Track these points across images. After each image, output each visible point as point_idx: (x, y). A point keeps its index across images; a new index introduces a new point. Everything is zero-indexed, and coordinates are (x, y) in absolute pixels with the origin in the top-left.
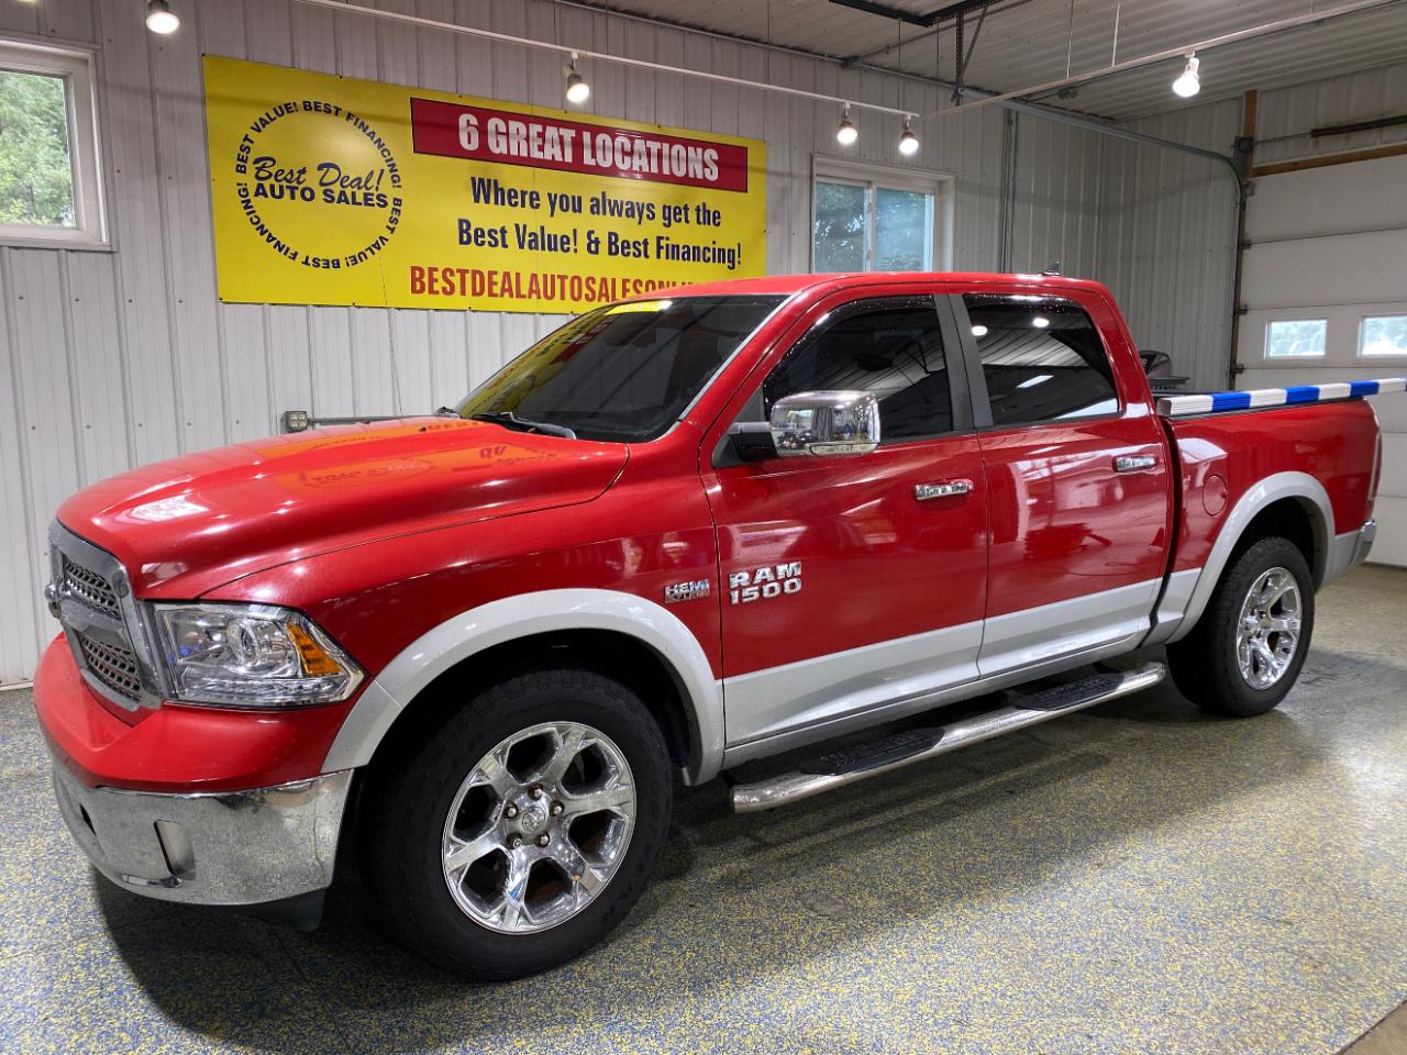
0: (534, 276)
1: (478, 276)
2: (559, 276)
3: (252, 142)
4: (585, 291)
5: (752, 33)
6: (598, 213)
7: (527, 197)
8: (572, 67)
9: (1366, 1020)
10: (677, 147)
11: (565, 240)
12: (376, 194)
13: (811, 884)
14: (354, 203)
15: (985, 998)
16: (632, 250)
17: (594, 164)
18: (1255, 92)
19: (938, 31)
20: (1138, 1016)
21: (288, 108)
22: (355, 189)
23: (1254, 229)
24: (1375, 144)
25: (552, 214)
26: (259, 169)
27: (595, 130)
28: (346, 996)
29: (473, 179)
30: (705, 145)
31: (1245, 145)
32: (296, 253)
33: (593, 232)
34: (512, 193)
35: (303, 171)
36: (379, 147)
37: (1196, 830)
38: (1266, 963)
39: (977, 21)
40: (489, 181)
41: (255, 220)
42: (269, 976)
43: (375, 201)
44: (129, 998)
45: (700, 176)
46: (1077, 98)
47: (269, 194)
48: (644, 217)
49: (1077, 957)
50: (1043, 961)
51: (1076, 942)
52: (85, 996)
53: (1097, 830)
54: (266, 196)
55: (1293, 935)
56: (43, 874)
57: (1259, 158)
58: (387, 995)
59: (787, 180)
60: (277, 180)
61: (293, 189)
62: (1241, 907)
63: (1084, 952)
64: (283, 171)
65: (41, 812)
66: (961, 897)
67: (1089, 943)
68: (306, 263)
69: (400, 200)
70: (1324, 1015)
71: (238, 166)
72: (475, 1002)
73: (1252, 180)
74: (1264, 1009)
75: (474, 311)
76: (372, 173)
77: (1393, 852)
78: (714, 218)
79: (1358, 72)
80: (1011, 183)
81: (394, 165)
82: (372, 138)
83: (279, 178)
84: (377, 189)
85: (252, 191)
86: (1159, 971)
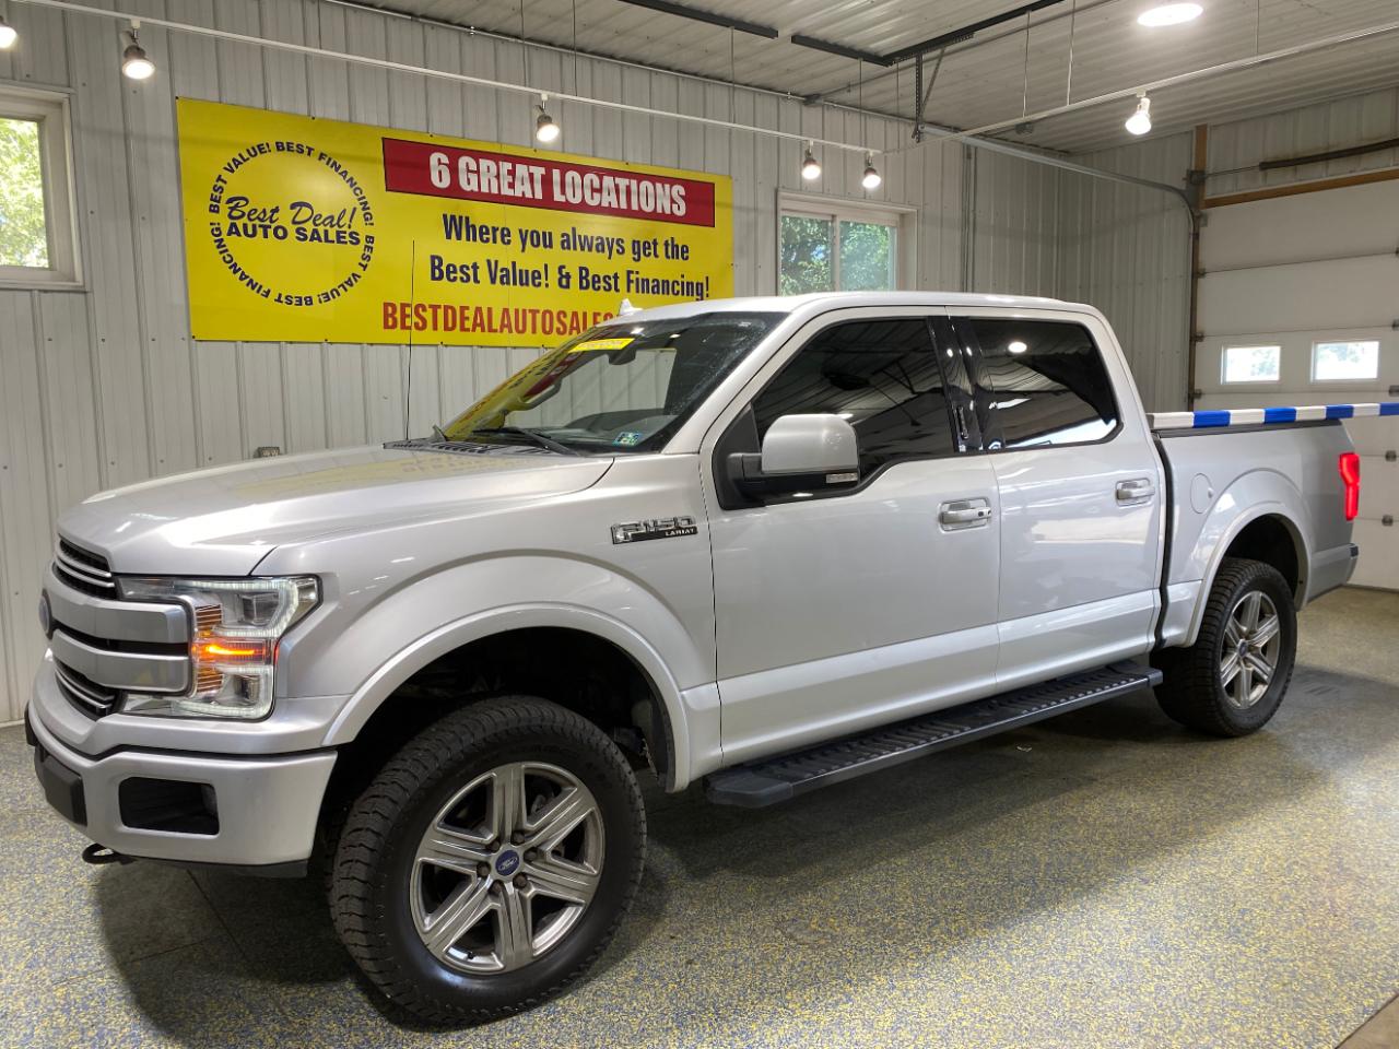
0: (506, 311)
1: (450, 311)
2: (530, 311)
3: (225, 182)
4: (556, 324)
5: (718, 72)
6: (569, 248)
7: (498, 233)
8: (542, 109)
9: (1334, 1035)
10: (645, 184)
11: (536, 275)
12: (348, 231)
13: (790, 913)
14: (327, 240)
15: (964, 1023)
16: (602, 284)
17: (564, 200)
18: (1205, 126)
19: (898, 70)
20: (1114, 1038)
21: (261, 149)
22: (328, 227)
23: (1207, 258)
24: (1321, 177)
25: (523, 250)
26: (232, 209)
27: (565, 168)
28: (330, 1036)
29: (445, 216)
30: (672, 181)
31: (1197, 178)
32: (269, 291)
33: (564, 267)
34: (484, 230)
35: (276, 210)
36: (351, 186)
37: (1166, 851)
38: (1237, 981)
39: (936, 61)
40: (461, 218)
41: (228, 259)
42: (251, 1017)
43: (348, 239)
44: (110, 1042)
45: (668, 211)
46: (1034, 133)
47: (242, 233)
48: (614, 251)
49: (1053, 980)
50: (1020, 984)
51: (1052, 965)
52: (66, 1041)
53: (1070, 853)
54: (239, 235)
55: (1263, 954)
56: (20, 918)
57: (1210, 192)
58: (370, 1033)
59: (752, 215)
60: (250, 220)
61: (265, 228)
62: (1211, 927)
63: (1060, 975)
64: (256, 210)
65: (16, 856)
66: (938, 922)
67: (1064, 965)
68: (279, 300)
69: (373, 238)
70: (1294, 1033)
71: (211, 205)
72: (460, 1038)
73: (1204, 211)
74: (1236, 1028)
75: (446, 346)
76: (344, 211)
77: (1357, 870)
78: (683, 252)
79: (1303, 108)
80: (971, 214)
81: (366, 203)
82: (345, 177)
83: (252, 217)
84: (350, 227)
85: (225, 229)
86: (1133, 992)
